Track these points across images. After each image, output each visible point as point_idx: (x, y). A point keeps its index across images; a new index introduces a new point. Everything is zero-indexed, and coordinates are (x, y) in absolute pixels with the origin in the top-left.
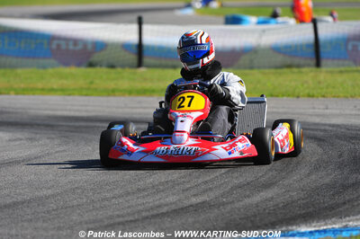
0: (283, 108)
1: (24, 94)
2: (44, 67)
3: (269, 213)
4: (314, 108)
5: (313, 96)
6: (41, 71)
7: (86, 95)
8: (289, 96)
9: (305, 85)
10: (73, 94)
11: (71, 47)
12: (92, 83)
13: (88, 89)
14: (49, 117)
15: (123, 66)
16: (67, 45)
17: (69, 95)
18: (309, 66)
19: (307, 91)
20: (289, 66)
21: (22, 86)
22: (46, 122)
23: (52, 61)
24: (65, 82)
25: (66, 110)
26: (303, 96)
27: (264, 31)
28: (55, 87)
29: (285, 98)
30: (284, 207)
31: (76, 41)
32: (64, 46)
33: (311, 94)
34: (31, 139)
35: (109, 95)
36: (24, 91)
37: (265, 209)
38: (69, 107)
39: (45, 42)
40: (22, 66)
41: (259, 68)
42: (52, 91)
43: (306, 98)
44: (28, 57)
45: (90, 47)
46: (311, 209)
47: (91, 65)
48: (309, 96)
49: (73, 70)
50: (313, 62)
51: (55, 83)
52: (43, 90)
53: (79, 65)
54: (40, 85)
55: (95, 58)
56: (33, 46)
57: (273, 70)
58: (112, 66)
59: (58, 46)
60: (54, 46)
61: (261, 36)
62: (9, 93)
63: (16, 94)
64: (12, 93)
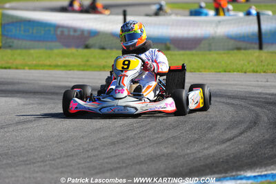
0: (234, 81)
1: (35, 69)
2: (51, 49)
3: (223, 162)
4: (258, 81)
5: (257, 72)
6: (49, 51)
7: (83, 70)
8: (238, 71)
9: (251, 64)
10: (73, 70)
11: (72, 33)
12: (87, 61)
13: (84, 65)
14: (55, 87)
15: (111, 48)
16: (69, 31)
17: (70, 70)
18: (254, 48)
19: (252, 68)
20: (239, 49)
21: (34, 62)
22: (53, 91)
23: (58, 44)
24: (67, 60)
25: (67, 82)
26: (249, 72)
27: (219, 22)
28: (59, 64)
29: (235, 73)
30: (234, 157)
32: (66, 33)
33: (255, 70)
34: (41, 103)
35: (100, 70)
36: (36, 67)
37: (219, 159)
38: (70, 79)
39: (52, 29)
40: (34, 48)
41: (215, 50)
42: (57, 66)
43: (252, 74)
44: (39, 41)
45: (86, 34)
46: (255, 159)
47: (87, 47)
48: (254, 71)
49: (74, 50)
50: (257, 46)
51: (60, 61)
52: (50, 66)
53: (77, 47)
54: (48, 62)
55: (91, 41)
56: (43, 32)
57: (226, 52)
58: (103, 48)
59: (62, 32)
60: (59, 33)
61: (217, 26)
62: (24, 69)
63: (30, 69)
64: (26, 68)
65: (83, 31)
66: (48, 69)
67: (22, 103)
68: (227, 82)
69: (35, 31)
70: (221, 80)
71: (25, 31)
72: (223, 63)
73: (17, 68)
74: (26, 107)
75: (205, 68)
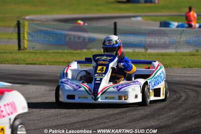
16: (75, 38)
21: (53, 60)
27: (183, 30)
31: (79, 37)
36: (52, 63)
47: (88, 49)
49: (78, 51)
54: (62, 61)
59: (70, 39)
60: (67, 39)
61: (181, 34)
62: (45, 65)
63: (50, 65)
64: (47, 64)
66: (62, 65)
70: (187, 73)
72: (187, 60)
73: (40, 64)
75: (175, 65)
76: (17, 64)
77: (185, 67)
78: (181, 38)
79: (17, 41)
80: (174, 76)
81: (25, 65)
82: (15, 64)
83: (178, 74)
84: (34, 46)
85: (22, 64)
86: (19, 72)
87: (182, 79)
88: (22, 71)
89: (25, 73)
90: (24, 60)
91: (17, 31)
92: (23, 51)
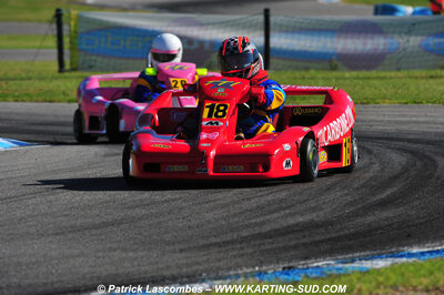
27: (414, 24)
45: (207, 46)
56: (140, 45)
65: (202, 43)
67: (103, 153)
68: (414, 119)
69: (128, 44)
70: (405, 116)
71: (112, 44)
74: (107, 159)
75: (384, 98)
76: (50, 102)
77: (406, 103)
78: (408, 41)
79: (55, 51)
80: (376, 121)
81: (66, 104)
82: (45, 101)
83: (387, 119)
84: (93, 63)
85: (59, 101)
86: (51, 119)
87: (391, 128)
88: (56, 116)
89: (62, 119)
90: (64, 93)
91: (55, 32)
92: (67, 74)
